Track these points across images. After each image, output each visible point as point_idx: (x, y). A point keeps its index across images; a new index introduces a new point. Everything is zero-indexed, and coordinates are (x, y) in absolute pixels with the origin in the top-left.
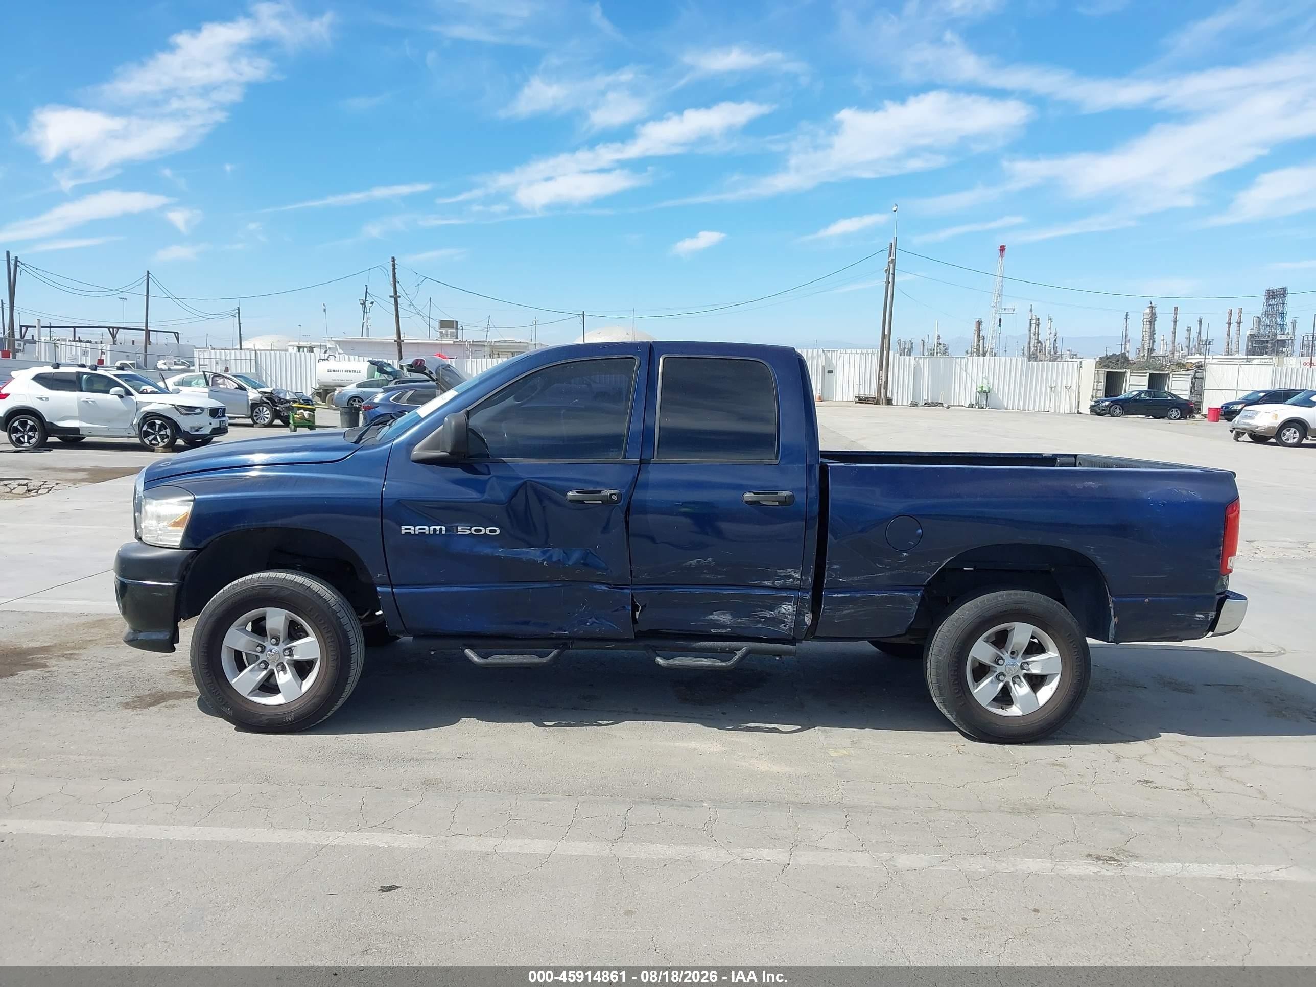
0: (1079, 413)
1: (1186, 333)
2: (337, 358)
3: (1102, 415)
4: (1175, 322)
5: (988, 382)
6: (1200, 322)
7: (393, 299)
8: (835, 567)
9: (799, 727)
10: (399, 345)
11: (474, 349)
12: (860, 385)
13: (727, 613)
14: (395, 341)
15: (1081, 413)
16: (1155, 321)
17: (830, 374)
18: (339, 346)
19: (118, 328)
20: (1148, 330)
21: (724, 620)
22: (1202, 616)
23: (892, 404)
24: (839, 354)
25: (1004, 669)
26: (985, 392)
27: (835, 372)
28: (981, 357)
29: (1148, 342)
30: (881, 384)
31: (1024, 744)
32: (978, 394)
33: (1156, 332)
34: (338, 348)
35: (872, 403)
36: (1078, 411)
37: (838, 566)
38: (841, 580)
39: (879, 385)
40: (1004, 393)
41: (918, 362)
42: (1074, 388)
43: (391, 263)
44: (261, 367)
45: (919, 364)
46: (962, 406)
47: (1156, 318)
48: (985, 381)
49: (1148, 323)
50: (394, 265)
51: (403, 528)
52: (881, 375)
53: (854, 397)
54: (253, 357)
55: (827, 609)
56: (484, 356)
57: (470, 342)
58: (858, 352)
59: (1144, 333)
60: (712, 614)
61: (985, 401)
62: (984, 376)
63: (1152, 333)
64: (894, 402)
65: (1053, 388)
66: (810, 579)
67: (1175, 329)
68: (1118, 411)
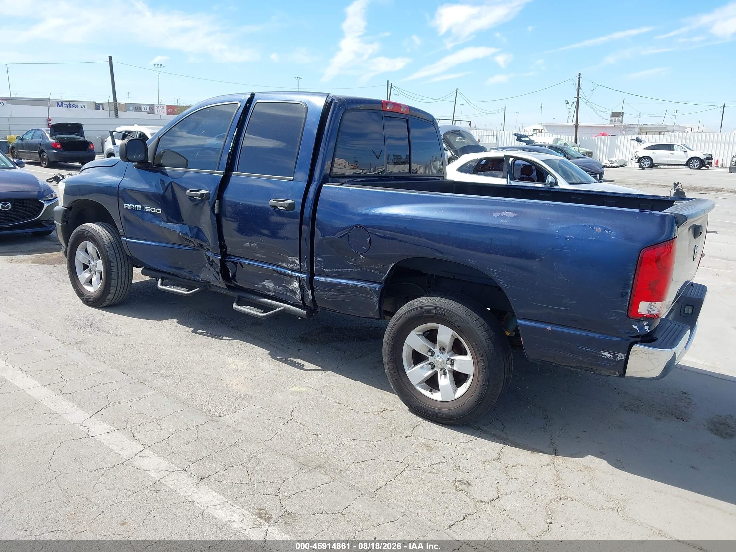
2: (538, 135)
7: (576, 99)
8: (320, 259)
9: (321, 368)
10: (576, 128)
11: (628, 129)
13: (272, 282)
14: (574, 125)
18: (546, 128)
19: (439, 119)
21: (270, 286)
22: (610, 355)
25: (433, 360)
31: (441, 424)
34: (545, 129)
37: (321, 259)
38: (325, 269)
43: (578, 77)
44: (499, 140)
50: (579, 78)
51: (125, 204)
54: (495, 134)
55: (317, 289)
56: (634, 134)
57: (625, 125)
60: (264, 281)
66: (305, 266)
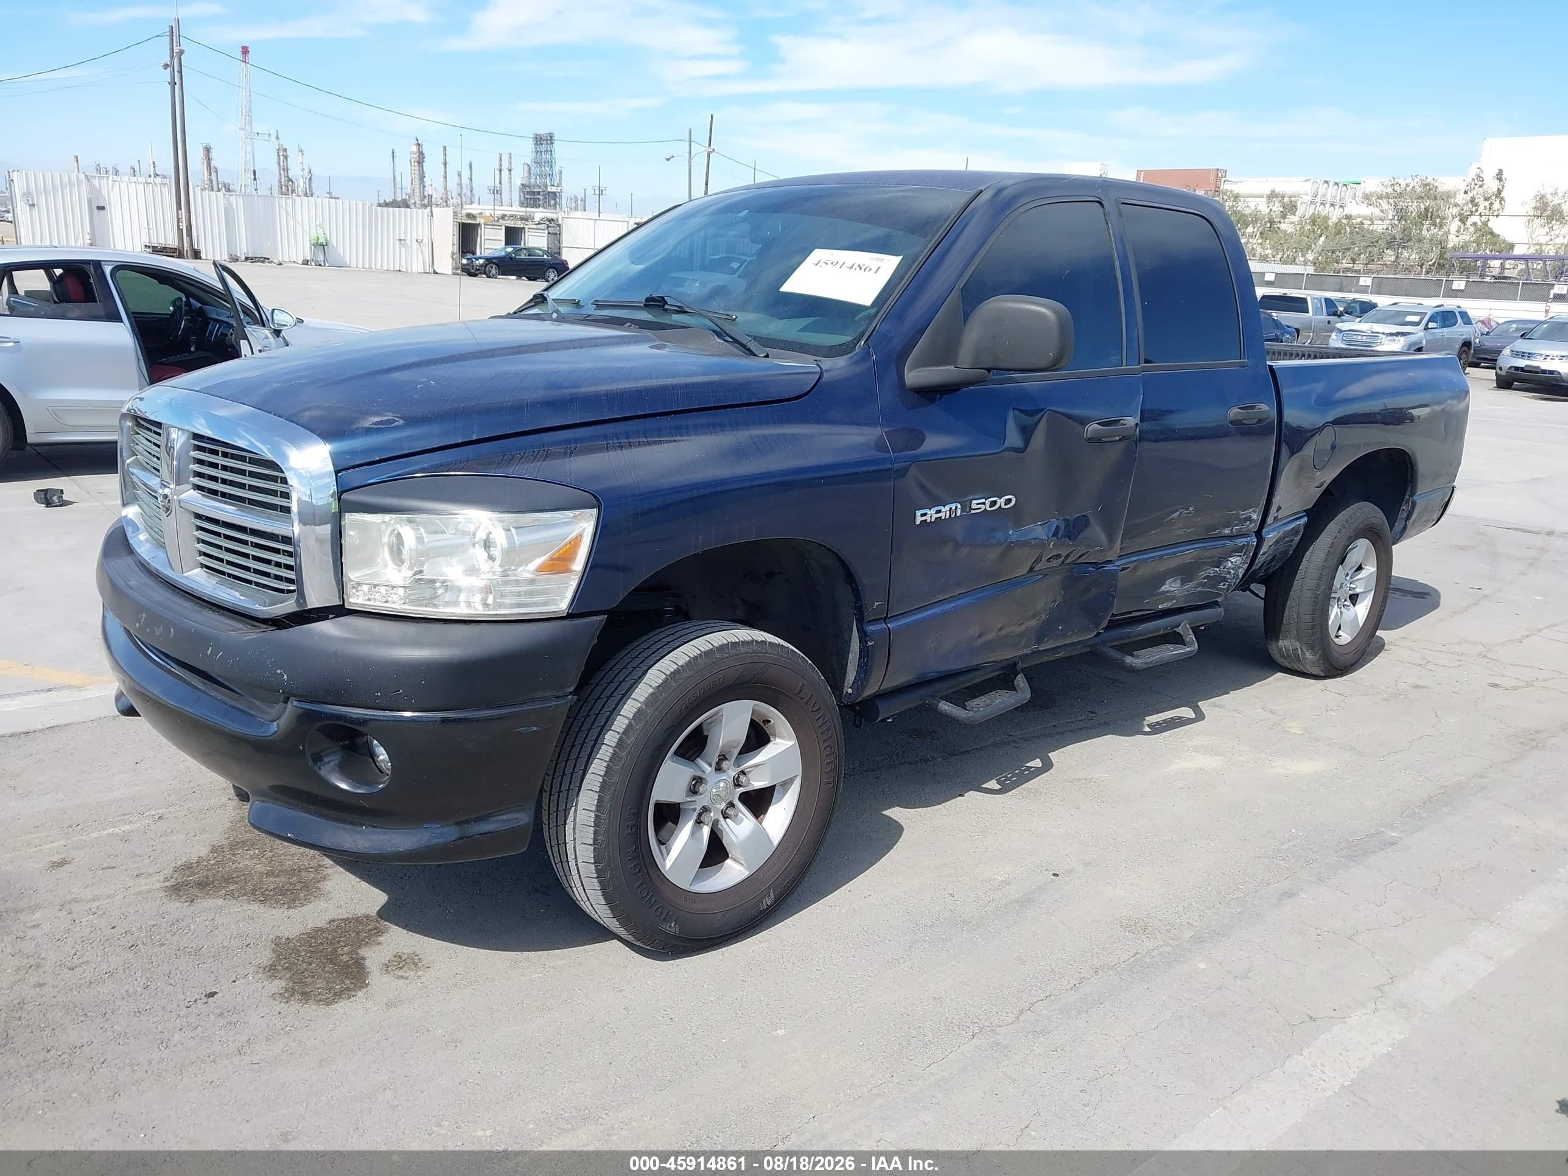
0: (435, 273)
1: (456, 179)
3: (475, 275)
4: (445, 165)
5: (323, 231)
6: (471, 166)
12: (149, 229)
15: (437, 273)
16: (423, 161)
17: (101, 212)
20: (417, 172)
21: (1174, 589)
23: (200, 258)
24: (110, 183)
26: (322, 245)
27: (107, 208)
28: (310, 198)
29: (418, 186)
30: (182, 230)
32: (313, 247)
33: (426, 175)
35: (173, 257)
36: (434, 270)
39: (180, 231)
40: (345, 247)
41: (228, 200)
42: (426, 241)
45: (230, 204)
46: (294, 262)
47: (424, 158)
48: (320, 231)
49: (416, 164)
51: (919, 513)
52: (180, 217)
53: (143, 247)
58: (139, 181)
59: (413, 175)
60: (1165, 584)
61: (322, 257)
62: (318, 224)
63: (422, 176)
64: (203, 255)
65: (403, 242)
67: (446, 172)
68: (494, 271)
